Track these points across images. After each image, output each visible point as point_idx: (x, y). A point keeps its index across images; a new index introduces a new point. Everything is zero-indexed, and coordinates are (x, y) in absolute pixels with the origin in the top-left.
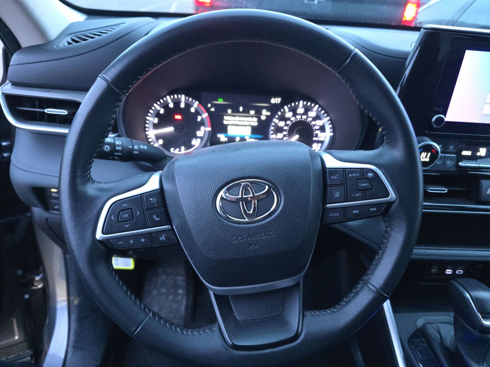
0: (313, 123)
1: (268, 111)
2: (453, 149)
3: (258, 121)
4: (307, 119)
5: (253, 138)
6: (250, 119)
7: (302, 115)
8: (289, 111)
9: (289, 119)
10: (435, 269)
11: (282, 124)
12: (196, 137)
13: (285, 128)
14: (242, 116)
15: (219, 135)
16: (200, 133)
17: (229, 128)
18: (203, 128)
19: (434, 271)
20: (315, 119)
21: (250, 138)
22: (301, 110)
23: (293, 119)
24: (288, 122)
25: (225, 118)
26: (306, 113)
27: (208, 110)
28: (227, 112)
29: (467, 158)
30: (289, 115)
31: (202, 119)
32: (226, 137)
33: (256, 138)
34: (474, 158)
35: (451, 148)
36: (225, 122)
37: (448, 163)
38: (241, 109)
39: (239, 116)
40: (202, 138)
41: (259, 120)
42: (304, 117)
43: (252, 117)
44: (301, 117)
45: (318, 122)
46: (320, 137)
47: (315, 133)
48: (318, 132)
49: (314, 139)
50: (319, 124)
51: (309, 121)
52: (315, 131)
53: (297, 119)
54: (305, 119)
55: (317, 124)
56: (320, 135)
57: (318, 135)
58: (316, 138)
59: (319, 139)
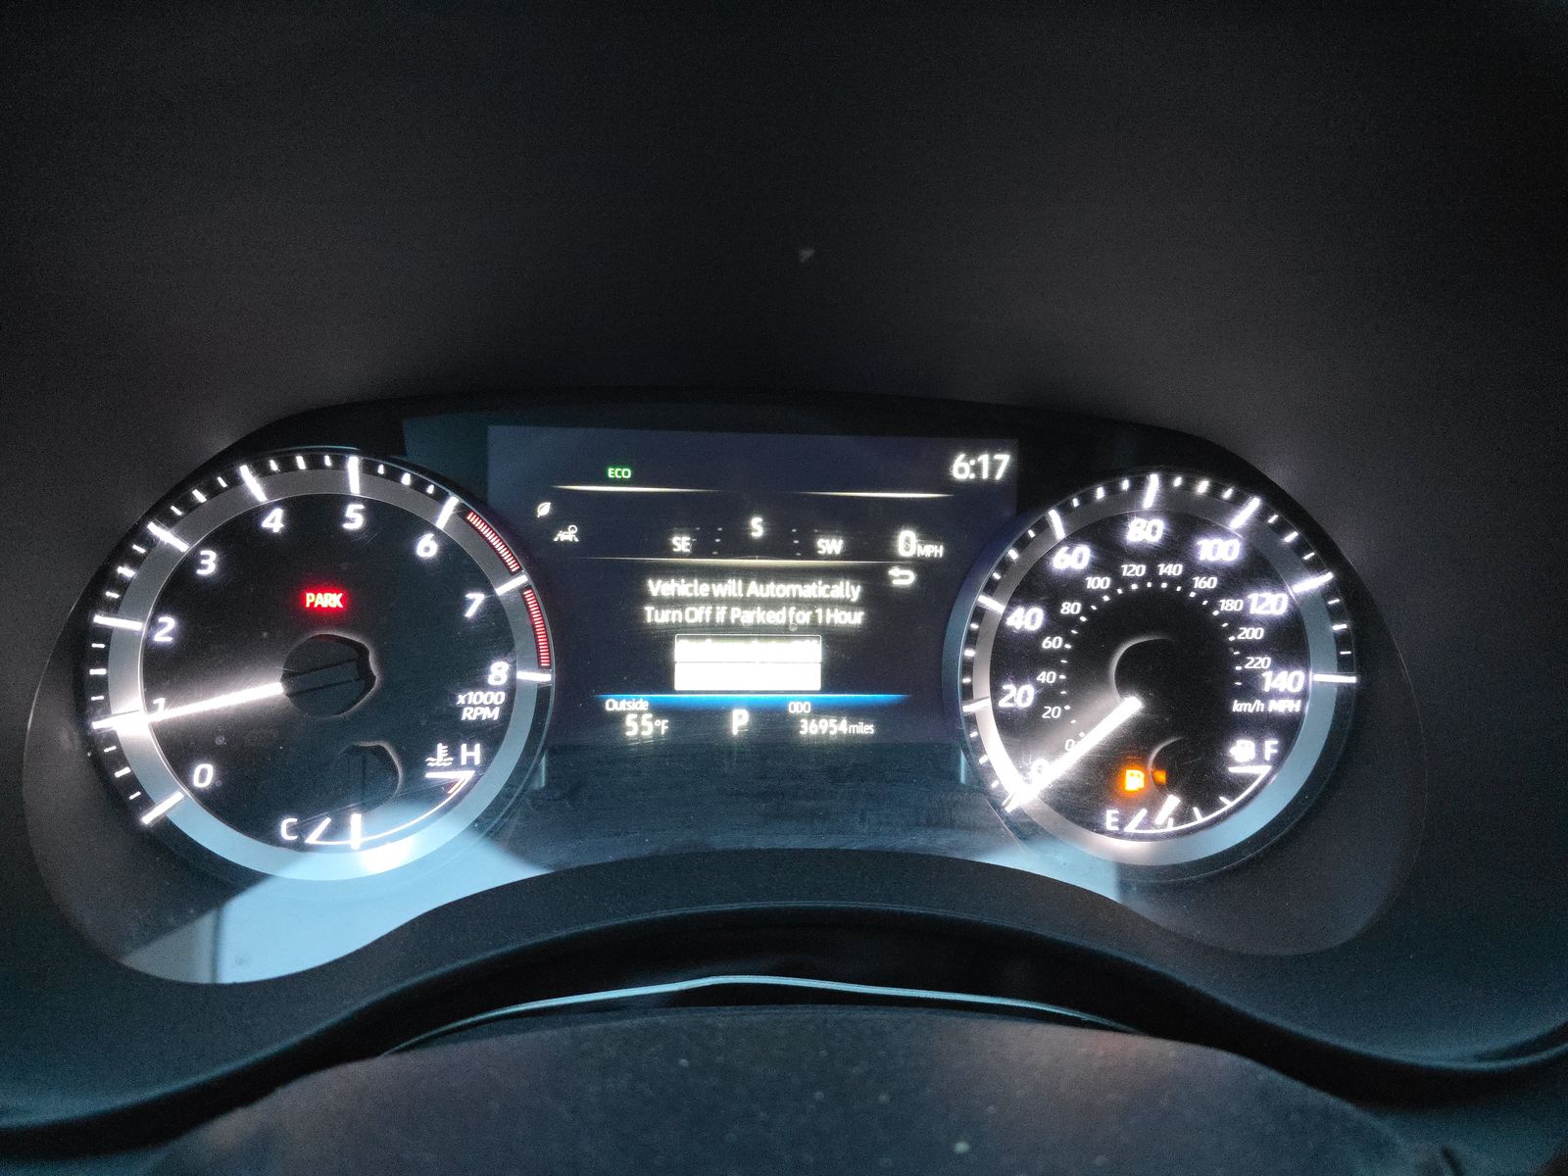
0: (1228, 605)
1: (927, 535)
3: (865, 602)
4: (1185, 580)
5: (837, 711)
6: (815, 589)
7: (1152, 556)
8: (1073, 539)
9: (1072, 587)
11: (1027, 619)
12: (458, 732)
13: (1051, 643)
14: (764, 575)
15: (613, 704)
16: (478, 705)
17: (684, 651)
18: (498, 671)
20: (1236, 579)
21: (819, 711)
22: (1144, 530)
23: (1098, 583)
24: (1070, 608)
25: (657, 587)
26: (1177, 546)
27: (531, 546)
28: (667, 550)
30: (1071, 559)
31: (494, 606)
32: (658, 711)
33: (855, 713)
36: (655, 616)
38: (757, 527)
39: (745, 574)
40: (490, 735)
41: (877, 595)
42: (1171, 569)
43: (830, 574)
44: (1152, 573)
45: (1261, 601)
46: (1275, 694)
47: (1238, 668)
48: (1260, 662)
49: (1238, 707)
50: (1267, 613)
51: (1204, 594)
52: (1242, 660)
53: (1125, 582)
54: (1173, 581)
55: (1256, 610)
56: (1276, 680)
57: (1263, 680)
58: (1246, 705)
59: (1266, 708)
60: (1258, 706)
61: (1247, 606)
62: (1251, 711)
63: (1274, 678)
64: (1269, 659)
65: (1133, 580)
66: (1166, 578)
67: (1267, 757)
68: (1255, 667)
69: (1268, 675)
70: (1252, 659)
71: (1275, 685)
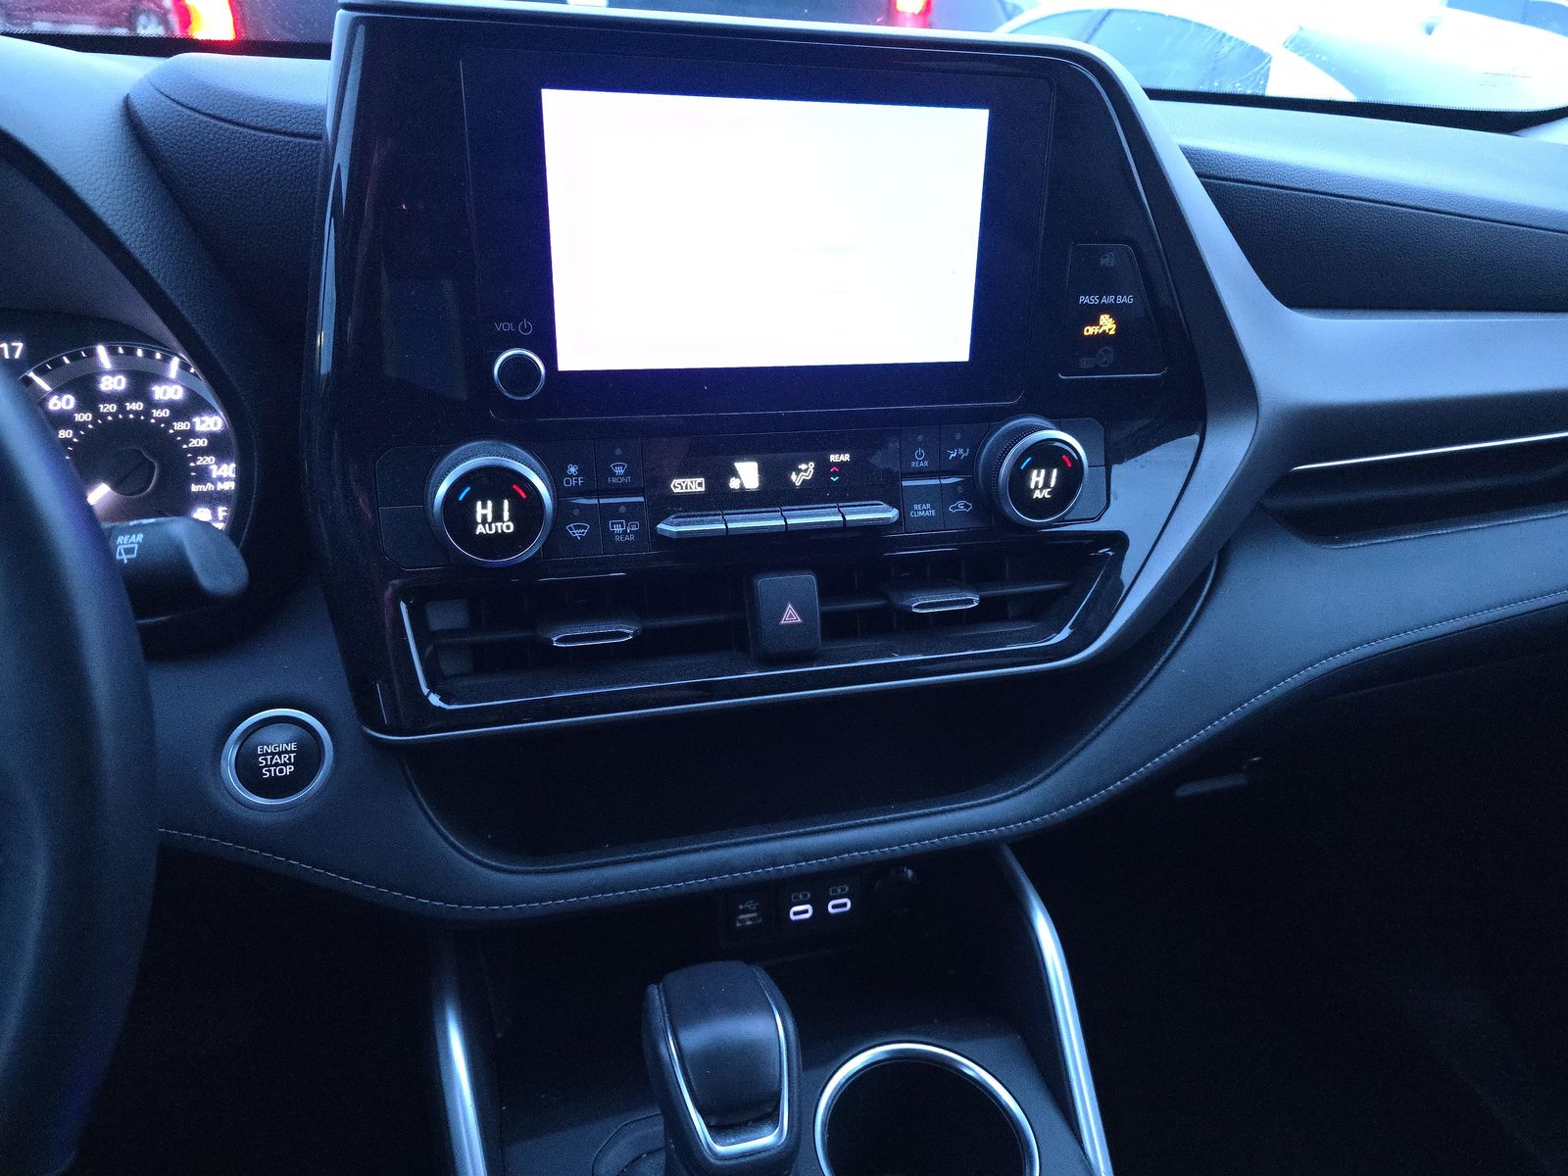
0: (180, 426)
2: (626, 474)
4: (147, 412)
7: (119, 399)
8: (59, 392)
10: (746, 911)
19: (747, 919)
20: (182, 410)
22: (112, 383)
23: (83, 417)
26: (137, 391)
29: (691, 505)
30: (61, 403)
34: (720, 498)
35: (619, 471)
37: (618, 529)
42: (136, 406)
44: (122, 409)
45: (202, 422)
46: (221, 479)
47: (192, 464)
48: (207, 460)
49: (194, 488)
50: (208, 429)
51: (160, 420)
52: (194, 460)
53: (103, 416)
54: (137, 413)
55: (199, 428)
56: (221, 469)
57: (211, 471)
58: (201, 487)
59: (215, 488)
60: (210, 487)
61: (193, 425)
62: (205, 490)
63: (218, 469)
64: (214, 458)
65: (109, 414)
66: (131, 411)
67: (221, 518)
68: (204, 463)
69: (214, 468)
70: (201, 459)
71: (220, 473)
